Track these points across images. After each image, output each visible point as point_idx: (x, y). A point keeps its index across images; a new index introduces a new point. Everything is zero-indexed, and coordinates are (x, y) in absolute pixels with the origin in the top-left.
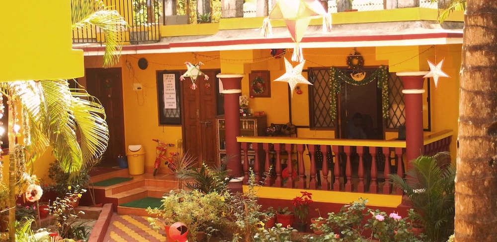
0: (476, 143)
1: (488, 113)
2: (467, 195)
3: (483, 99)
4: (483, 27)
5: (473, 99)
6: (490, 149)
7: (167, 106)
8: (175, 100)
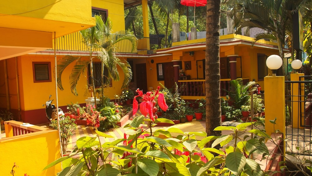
0: (210, 39)
1: (213, 30)
2: (208, 56)
3: (212, 25)
4: (211, 3)
5: (209, 26)
6: (214, 41)
7: (160, 75)
8: (162, 73)
